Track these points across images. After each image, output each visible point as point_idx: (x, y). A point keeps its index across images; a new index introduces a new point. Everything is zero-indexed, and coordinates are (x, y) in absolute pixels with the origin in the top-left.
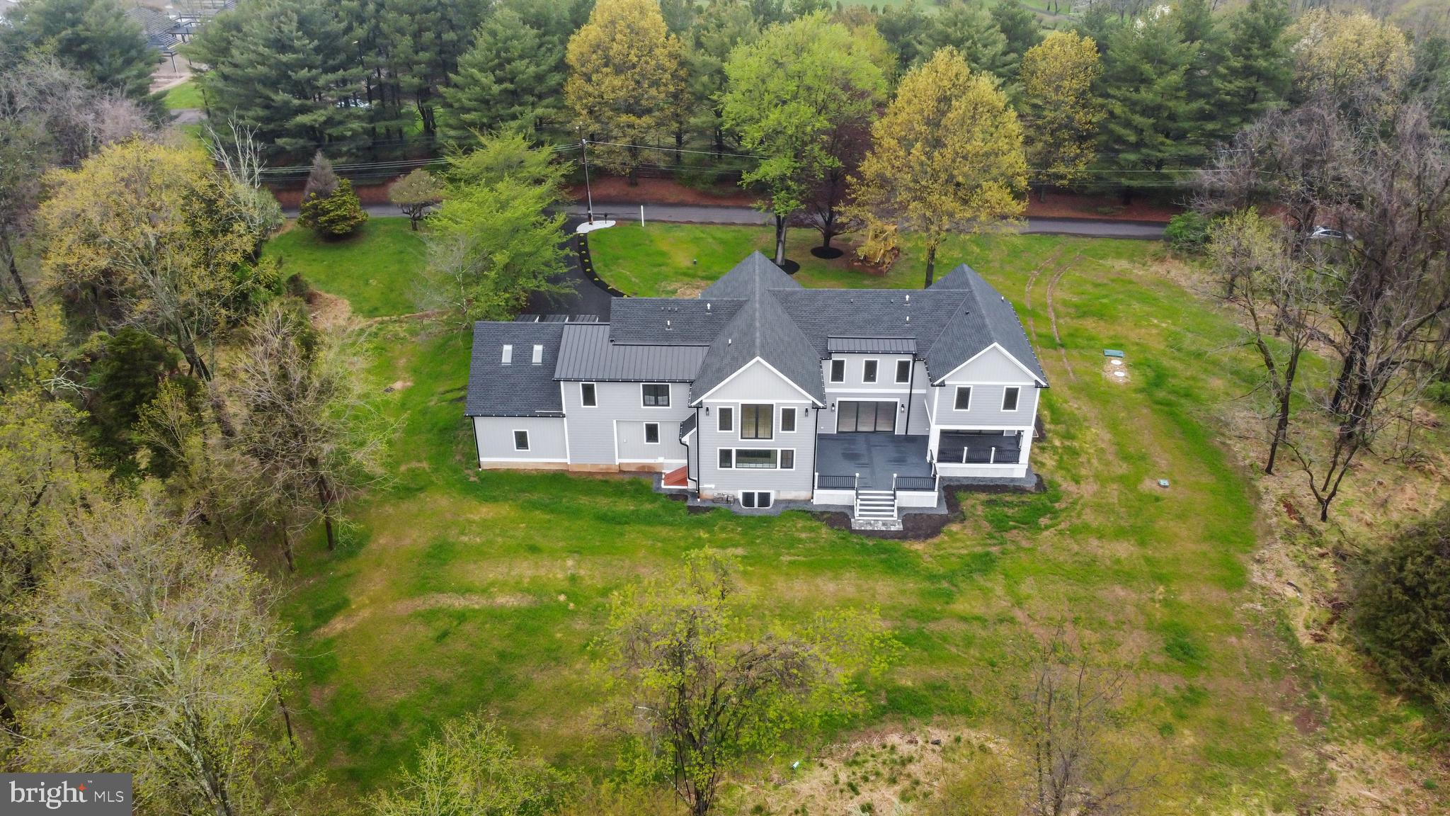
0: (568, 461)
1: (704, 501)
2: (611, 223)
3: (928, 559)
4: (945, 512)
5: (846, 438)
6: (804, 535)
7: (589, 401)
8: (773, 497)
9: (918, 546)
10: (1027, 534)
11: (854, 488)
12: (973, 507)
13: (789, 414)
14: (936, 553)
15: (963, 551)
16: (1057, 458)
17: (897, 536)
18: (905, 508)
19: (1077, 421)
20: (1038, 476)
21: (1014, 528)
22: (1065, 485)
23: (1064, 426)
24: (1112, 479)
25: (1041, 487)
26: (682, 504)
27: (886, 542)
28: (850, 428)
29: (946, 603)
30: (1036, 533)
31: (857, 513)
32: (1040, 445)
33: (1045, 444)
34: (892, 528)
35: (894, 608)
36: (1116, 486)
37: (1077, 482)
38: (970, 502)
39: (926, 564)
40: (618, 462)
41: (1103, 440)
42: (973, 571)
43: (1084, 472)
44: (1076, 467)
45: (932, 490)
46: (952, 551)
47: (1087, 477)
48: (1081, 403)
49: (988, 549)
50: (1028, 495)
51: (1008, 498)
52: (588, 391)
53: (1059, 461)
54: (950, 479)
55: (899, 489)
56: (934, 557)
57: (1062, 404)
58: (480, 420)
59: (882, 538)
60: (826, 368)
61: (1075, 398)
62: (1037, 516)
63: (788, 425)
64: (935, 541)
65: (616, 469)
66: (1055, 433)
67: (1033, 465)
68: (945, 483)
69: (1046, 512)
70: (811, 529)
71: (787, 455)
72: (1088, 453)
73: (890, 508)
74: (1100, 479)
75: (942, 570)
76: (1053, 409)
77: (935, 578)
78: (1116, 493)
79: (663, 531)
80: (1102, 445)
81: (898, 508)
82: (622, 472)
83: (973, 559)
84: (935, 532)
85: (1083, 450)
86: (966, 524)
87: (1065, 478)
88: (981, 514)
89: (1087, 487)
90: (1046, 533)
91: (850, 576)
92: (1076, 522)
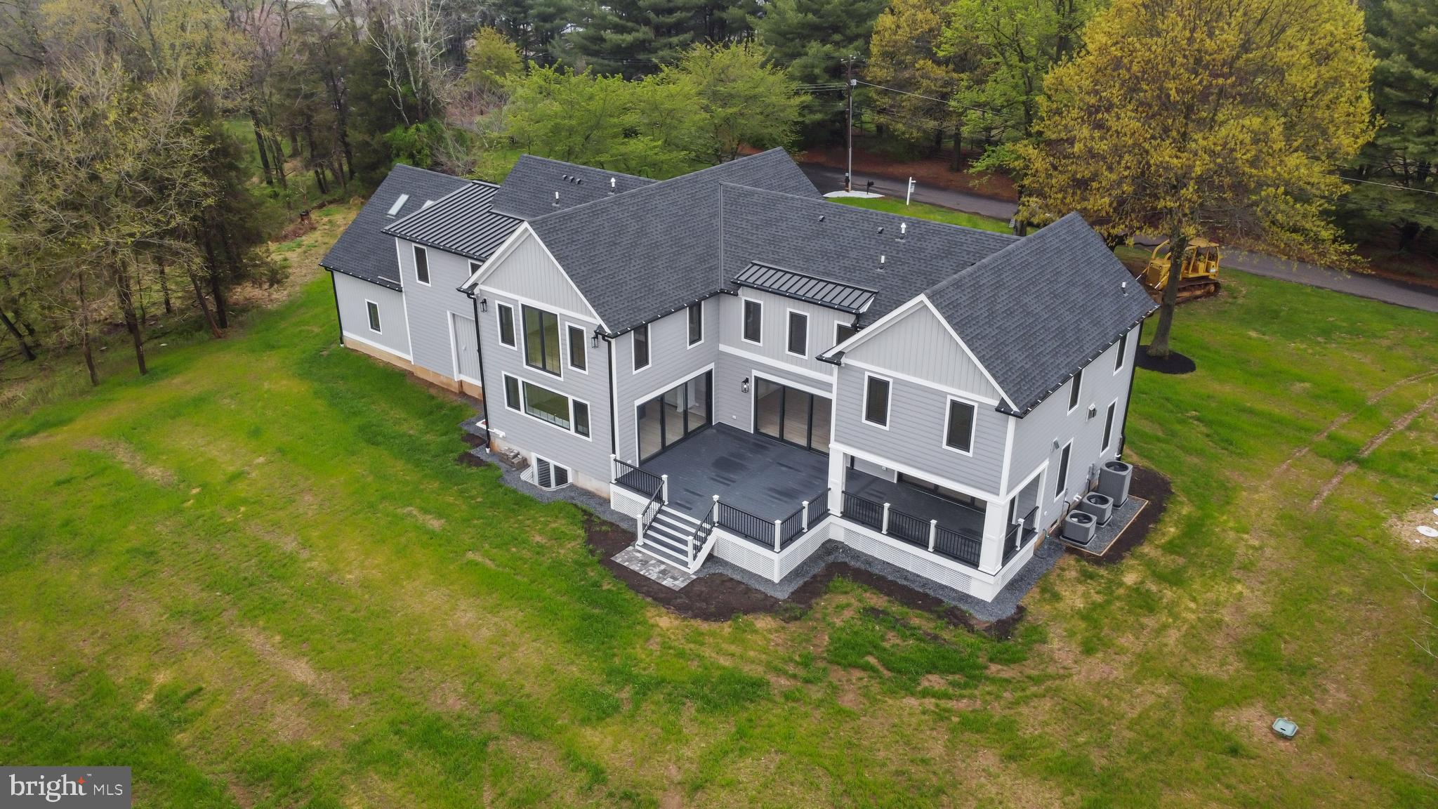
0: (410, 358)
1: (493, 453)
2: (874, 195)
3: (654, 646)
4: (782, 595)
5: (759, 442)
6: (538, 539)
7: (423, 276)
8: (570, 479)
9: (665, 621)
10: (875, 688)
11: (659, 499)
12: (840, 608)
13: (576, 335)
14: (680, 643)
15: (725, 662)
16: (1099, 599)
17: (663, 597)
18: (725, 564)
19: (1222, 564)
20: (1021, 610)
21: (866, 668)
22: (1056, 644)
23: (1181, 561)
24: (1172, 676)
25: (1003, 629)
26: (465, 447)
27: (629, 595)
28: (773, 431)
29: (585, 721)
30: (892, 693)
31: (640, 540)
32: (1091, 569)
33: (1103, 572)
34: (667, 582)
35: (500, 688)
36: (1165, 690)
37: (1088, 650)
38: (842, 599)
39: (639, 652)
40: (457, 377)
41: (1239, 610)
42: (693, 696)
43: (1126, 640)
44: (1118, 627)
45: (771, 546)
46: (707, 652)
47: (1121, 651)
48: (1272, 542)
49: (771, 678)
50: (961, 630)
51: (920, 621)
52: (420, 255)
53: (1095, 606)
54: (857, 555)
55: (722, 525)
56: (666, 646)
57: (1225, 527)
58: (338, 276)
59: (631, 587)
60: (735, 310)
61: (1271, 533)
62: (932, 668)
63: (578, 359)
64: (705, 626)
65: (455, 388)
66: (1150, 564)
67: (1035, 592)
68: (842, 558)
69: (961, 670)
70: (558, 537)
71: (581, 409)
72: (1176, 617)
73: (690, 549)
74: (1146, 665)
75: (651, 671)
76: (1194, 530)
77: (620, 676)
78: (1150, 700)
79: (399, 468)
80: (1226, 615)
81: (710, 557)
82: (462, 394)
83: (722, 680)
84: (722, 613)
85: (1172, 608)
86: (793, 627)
87: (1072, 634)
88: (838, 623)
89: (1096, 668)
90: (912, 702)
91: (513, 615)
92: (998, 711)
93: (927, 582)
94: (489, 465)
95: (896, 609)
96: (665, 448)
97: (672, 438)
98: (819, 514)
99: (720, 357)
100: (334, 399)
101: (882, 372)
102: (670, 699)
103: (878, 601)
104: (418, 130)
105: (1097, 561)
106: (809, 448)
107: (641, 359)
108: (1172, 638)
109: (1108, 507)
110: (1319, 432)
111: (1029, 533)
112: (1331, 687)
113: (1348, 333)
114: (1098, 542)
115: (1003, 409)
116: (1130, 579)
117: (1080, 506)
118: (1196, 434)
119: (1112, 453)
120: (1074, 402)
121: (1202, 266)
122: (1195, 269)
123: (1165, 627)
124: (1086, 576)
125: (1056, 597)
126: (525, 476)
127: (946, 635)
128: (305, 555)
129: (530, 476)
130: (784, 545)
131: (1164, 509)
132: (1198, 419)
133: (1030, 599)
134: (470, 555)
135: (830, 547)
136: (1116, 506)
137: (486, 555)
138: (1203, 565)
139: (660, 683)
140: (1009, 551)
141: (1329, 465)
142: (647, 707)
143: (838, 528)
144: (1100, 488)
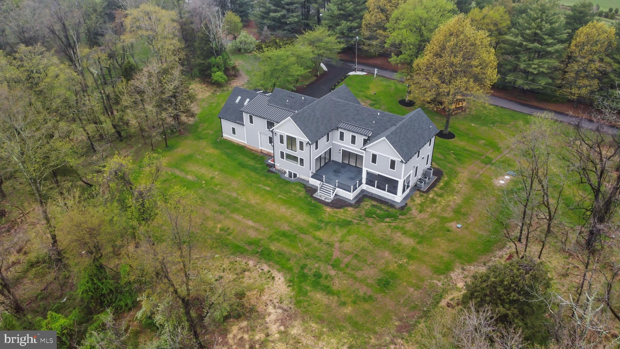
0: (246, 143)
1: (276, 170)
2: (364, 73)
3: (327, 215)
4: (353, 202)
5: (343, 165)
6: (294, 191)
7: (251, 122)
8: (298, 176)
9: (328, 209)
10: (375, 221)
11: (323, 181)
12: (366, 205)
13: (301, 143)
14: (332, 214)
15: (343, 217)
16: (424, 201)
17: (327, 204)
18: (339, 196)
19: (453, 191)
20: (406, 204)
21: (373, 217)
22: (414, 211)
23: (443, 191)
24: (438, 217)
25: (402, 208)
26: (268, 168)
27: (319, 204)
28: (347, 162)
29: (316, 230)
30: (379, 222)
31: (319, 191)
32: (422, 194)
33: (425, 195)
34: (327, 201)
35: (296, 225)
36: (436, 220)
37: (420, 212)
38: (367, 203)
39: (324, 216)
40: (260, 148)
41: (454, 202)
42: (338, 225)
43: (429, 210)
44: (427, 207)
45: (350, 192)
46: (339, 216)
47: (428, 212)
48: (465, 186)
49: (353, 220)
50: (393, 209)
51: (384, 207)
52: (251, 118)
53: (423, 202)
54: (369, 193)
55: (338, 187)
56: (330, 215)
57: (455, 183)
58: (222, 120)
59: (319, 202)
60: (337, 133)
61: (465, 184)
62: (387, 217)
63: (302, 148)
64: (337, 210)
65: (260, 151)
66: (435, 192)
67: (410, 200)
68: (366, 193)
69: (393, 217)
70: (299, 191)
71: (302, 160)
72: (440, 204)
73: (332, 193)
74: (432, 215)
75: (327, 220)
76: (447, 184)
77: (321, 221)
78: (433, 222)
79: (253, 174)
80: (451, 204)
81: (336, 195)
82: (262, 152)
83: (343, 221)
84: (340, 207)
85: (439, 202)
86: (356, 209)
87: (417, 209)
88: (366, 208)
89: (422, 215)
90: (383, 224)
91: (294, 210)
92: (401, 225)
93: (385, 198)
94: (275, 173)
95: (379, 205)
96: (321, 167)
97: (322, 165)
98: (361, 183)
99: (333, 144)
100: (228, 155)
101: (375, 153)
102: (333, 225)
103: (375, 203)
104: (220, 58)
105: (424, 192)
106: (356, 166)
107: (317, 148)
108: (439, 209)
109: (427, 179)
110: (483, 155)
111: (408, 186)
112: (471, 218)
113: (500, 123)
114: (424, 188)
115: (402, 162)
116: (431, 196)
117: (420, 179)
118: (452, 158)
119: (429, 165)
120: (418, 156)
121: (460, 103)
122: (459, 104)
123: (437, 206)
124: (421, 196)
125: (414, 201)
126: (286, 175)
127: (390, 210)
128: (239, 197)
129: (287, 175)
130: (353, 191)
131: (440, 179)
132: (453, 153)
133: (408, 201)
134: (279, 196)
135: (363, 191)
136: (429, 179)
137: (283, 196)
138: (448, 192)
139: (330, 222)
140: (404, 191)
141: (483, 165)
142: (328, 227)
143: (364, 186)
144: (425, 175)
